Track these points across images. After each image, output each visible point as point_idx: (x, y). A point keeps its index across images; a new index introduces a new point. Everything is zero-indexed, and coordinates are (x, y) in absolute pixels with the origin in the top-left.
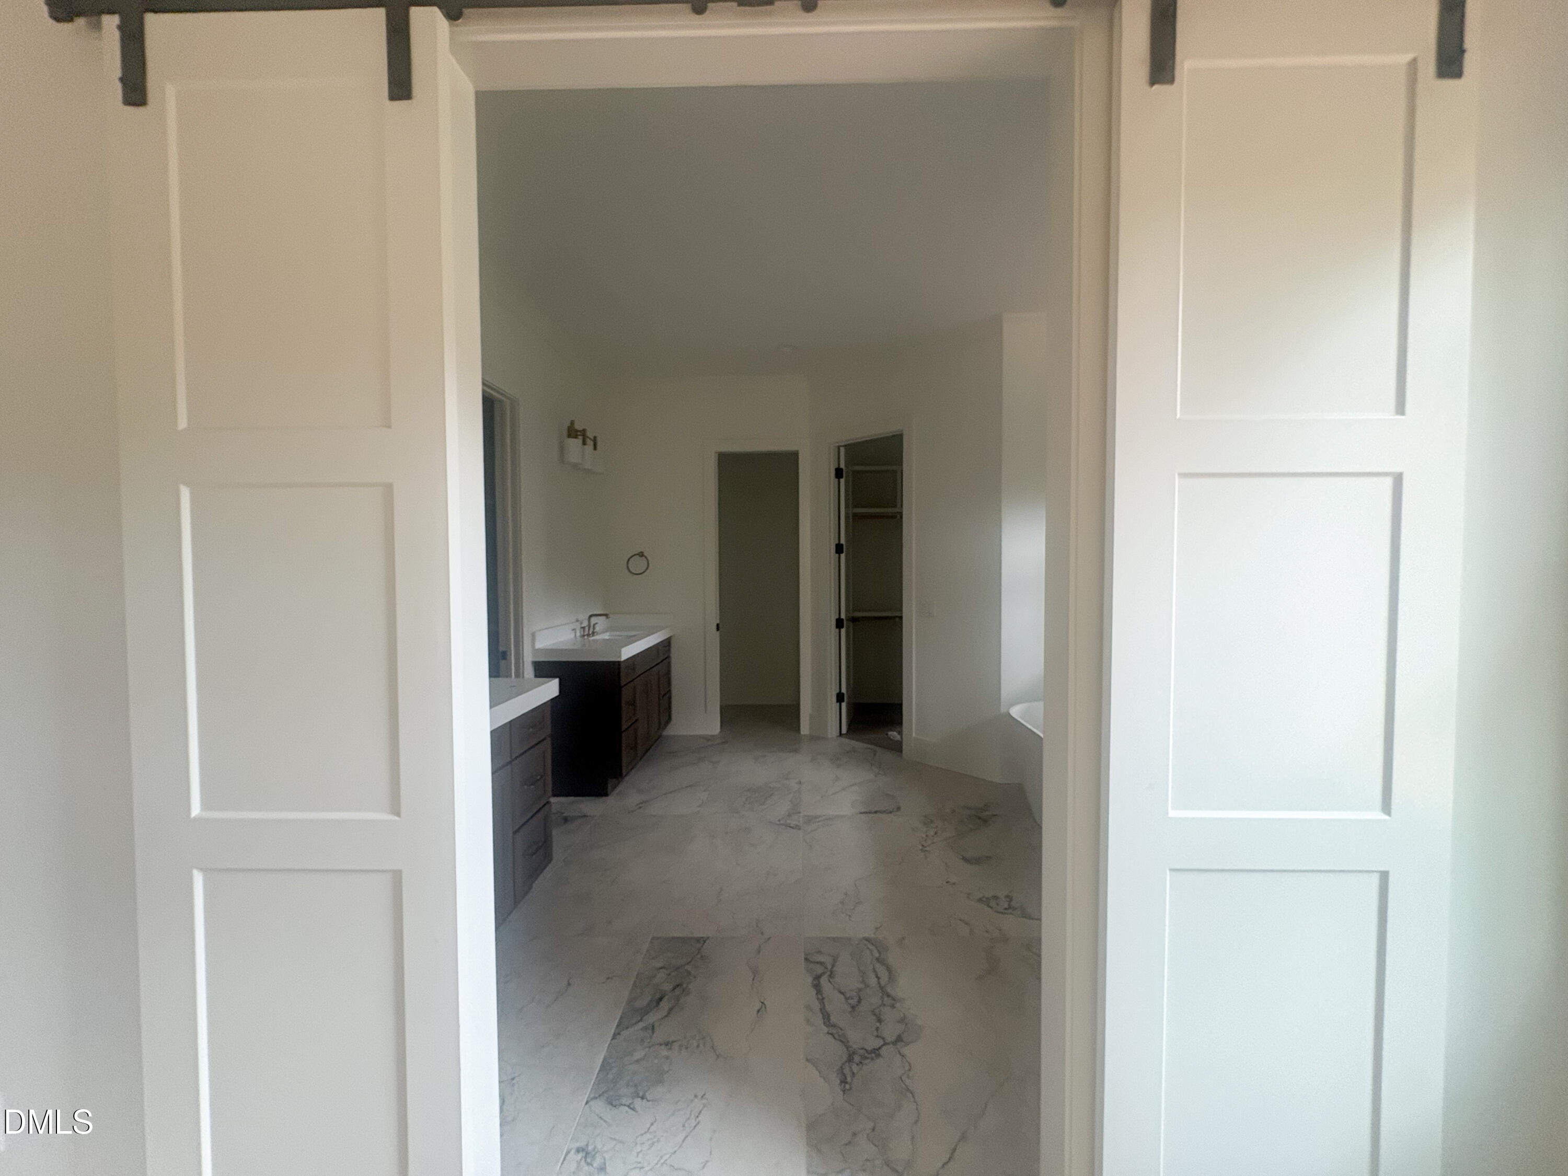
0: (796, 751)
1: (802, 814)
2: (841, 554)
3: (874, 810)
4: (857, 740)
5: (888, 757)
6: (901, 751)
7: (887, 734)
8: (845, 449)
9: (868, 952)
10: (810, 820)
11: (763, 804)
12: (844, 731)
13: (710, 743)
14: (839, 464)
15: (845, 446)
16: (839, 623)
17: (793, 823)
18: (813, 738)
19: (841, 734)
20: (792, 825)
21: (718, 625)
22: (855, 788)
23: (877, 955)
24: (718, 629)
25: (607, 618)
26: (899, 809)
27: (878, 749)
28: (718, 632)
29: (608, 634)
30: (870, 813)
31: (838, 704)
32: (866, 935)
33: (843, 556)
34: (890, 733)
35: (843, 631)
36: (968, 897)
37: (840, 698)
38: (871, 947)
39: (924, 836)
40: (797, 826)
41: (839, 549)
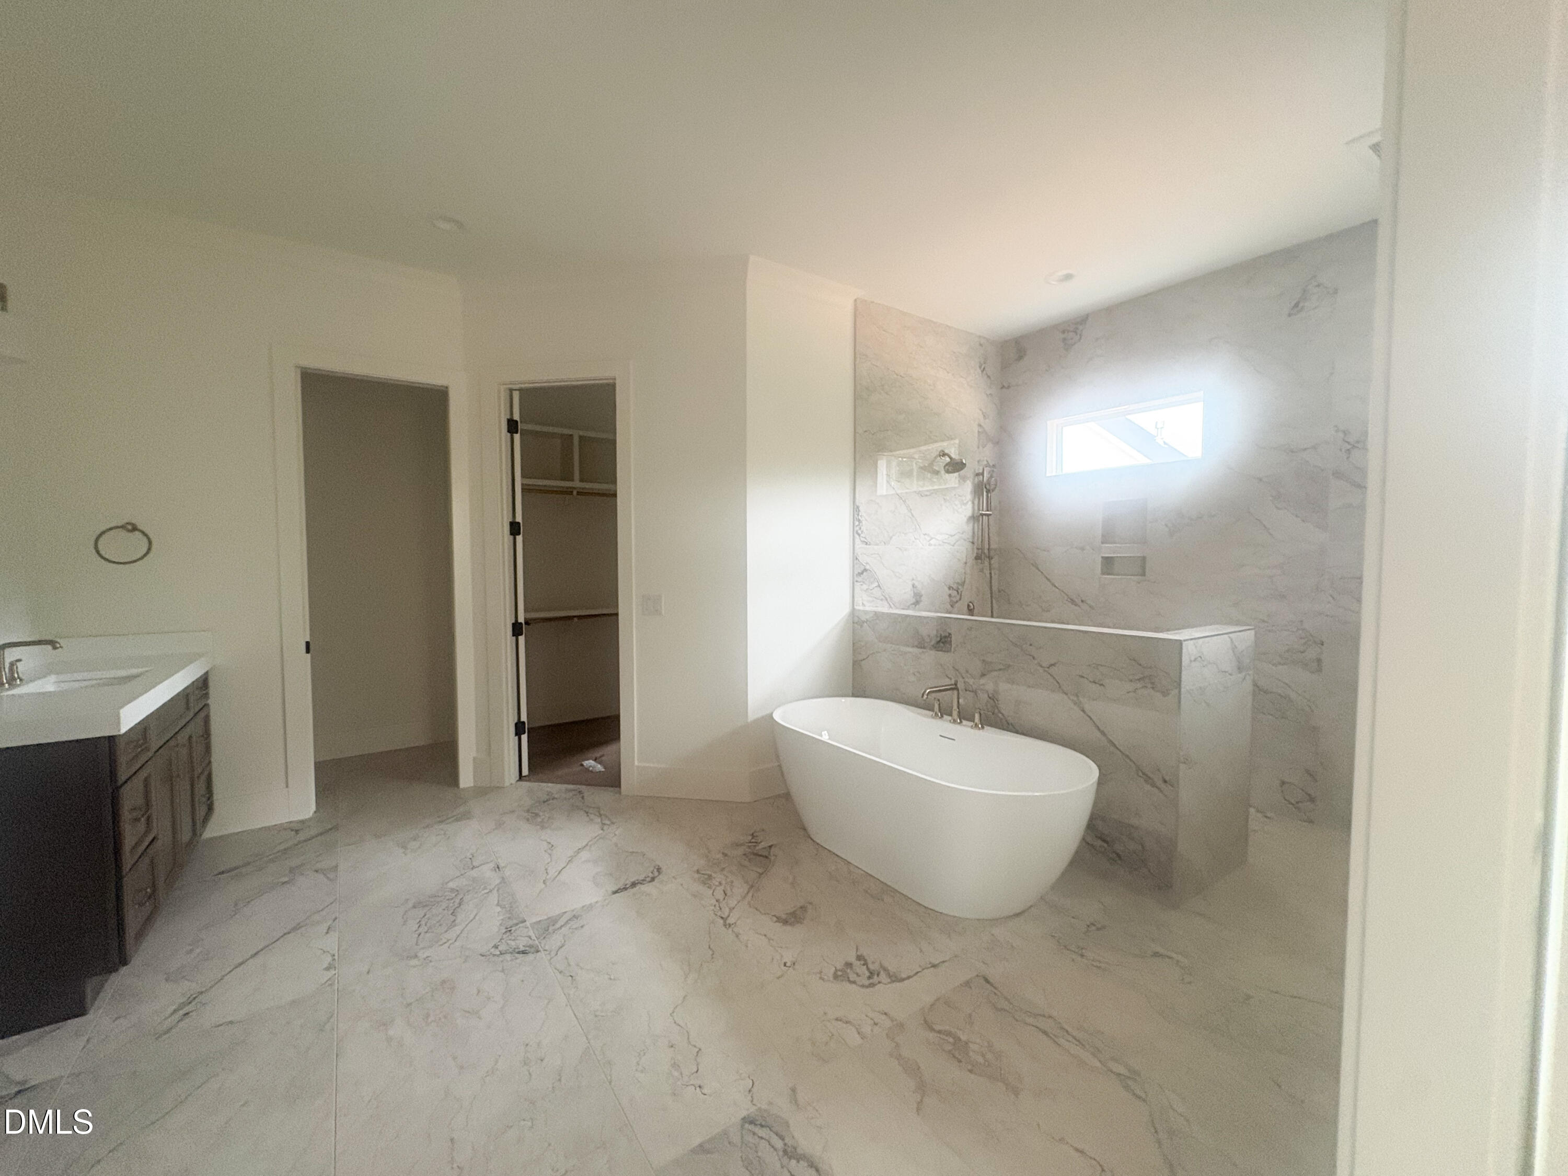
0: (467, 816)
1: (528, 923)
2: (517, 537)
3: (629, 883)
4: (549, 781)
5: (601, 797)
6: (619, 786)
7: (582, 765)
8: (520, 393)
9: (763, 1144)
10: (547, 927)
11: (453, 924)
12: (525, 771)
13: (302, 836)
14: (512, 413)
15: (520, 390)
16: (517, 629)
17: (521, 944)
18: (481, 792)
19: (521, 777)
20: (522, 948)
21: (308, 644)
22: (585, 855)
23: (779, 1144)
24: (308, 651)
25: (55, 648)
26: (659, 870)
27: (583, 788)
28: (309, 655)
29: (53, 678)
30: (625, 889)
31: (517, 737)
32: (744, 1113)
33: (519, 539)
34: (586, 763)
35: (522, 639)
36: (821, 978)
37: (519, 728)
38: (762, 1132)
39: (714, 902)
40: (531, 946)
41: (515, 528)
